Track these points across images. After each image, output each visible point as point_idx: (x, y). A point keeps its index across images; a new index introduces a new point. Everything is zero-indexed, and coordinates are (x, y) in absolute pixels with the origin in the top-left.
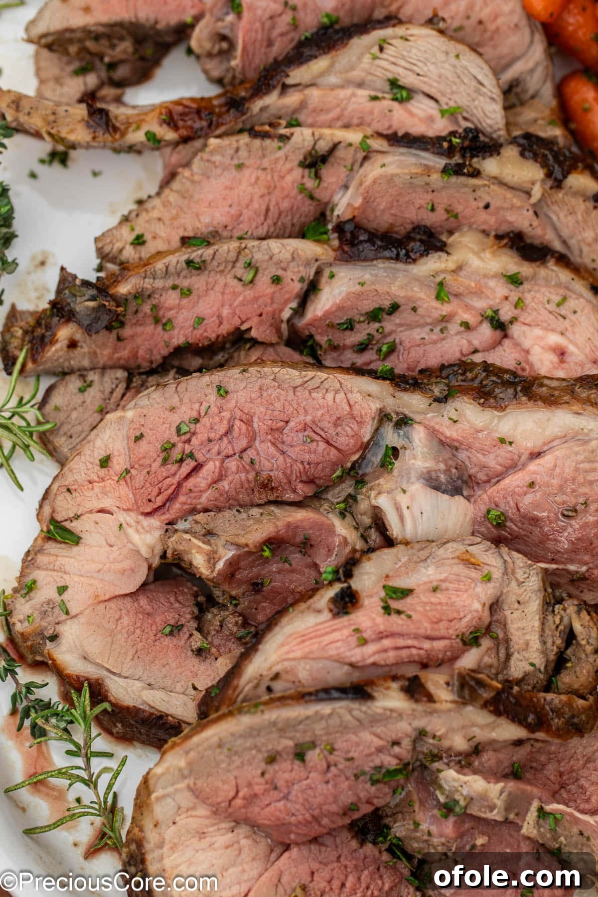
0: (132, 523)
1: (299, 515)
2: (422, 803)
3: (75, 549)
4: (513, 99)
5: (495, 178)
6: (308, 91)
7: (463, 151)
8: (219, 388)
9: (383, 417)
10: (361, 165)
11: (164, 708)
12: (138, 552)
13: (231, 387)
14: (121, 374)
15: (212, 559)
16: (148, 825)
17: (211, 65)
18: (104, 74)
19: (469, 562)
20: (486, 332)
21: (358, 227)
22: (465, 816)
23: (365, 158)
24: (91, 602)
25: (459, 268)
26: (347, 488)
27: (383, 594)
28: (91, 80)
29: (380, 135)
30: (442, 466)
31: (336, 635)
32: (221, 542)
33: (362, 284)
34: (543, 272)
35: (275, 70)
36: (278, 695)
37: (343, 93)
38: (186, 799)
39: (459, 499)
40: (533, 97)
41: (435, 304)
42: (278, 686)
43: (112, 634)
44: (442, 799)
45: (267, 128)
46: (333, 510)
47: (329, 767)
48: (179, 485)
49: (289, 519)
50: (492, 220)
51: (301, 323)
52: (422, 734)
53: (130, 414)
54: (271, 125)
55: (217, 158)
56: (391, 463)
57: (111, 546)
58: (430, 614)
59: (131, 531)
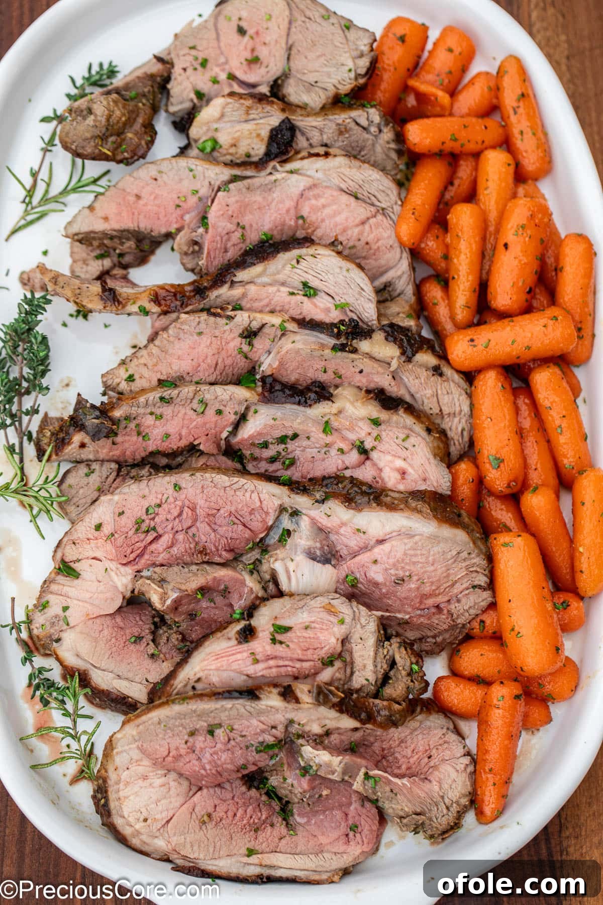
0: (114, 569)
1: (223, 573)
2: (289, 765)
3: (76, 582)
4: (386, 295)
5: (367, 354)
6: (248, 287)
7: (347, 334)
8: (175, 485)
9: (282, 509)
10: (280, 339)
11: (126, 692)
12: (116, 587)
13: (183, 485)
14: (114, 466)
15: (163, 599)
16: (111, 769)
17: (186, 260)
18: (115, 259)
19: (330, 610)
20: (354, 457)
21: (275, 380)
22: (316, 776)
23: (283, 335)
24: (83, 618)
25: (340, 412)
26: (256, 554)
27: (272, 629)
28: (107, 263)
29: (293, 319)
30: (318, 545)
31: (239, 656)
32: (170, 587)
33: (274, 419)
34: (395, 418)
35: (227, 271)
36: (199, 692)
37: (271, 289)
38: (136, 754)
39: (328, 566)
40: (399, 295)
41: (322, 436)
42: (199, 686)
43: (96, 640)
44: (302, 764)
45: (219, 311)
46: (245, 569)
47: (229, 740)
48: (145, 547)
49: (216, 575)
50: (364, 380)
51: (234, 441)
52: (291, 722)
53: (116, 498)
54: (222, 309)
55: (185, 327)
56: (286, 540)
57: (99, 582)
58: (302, 644)
59: (113, 574)
